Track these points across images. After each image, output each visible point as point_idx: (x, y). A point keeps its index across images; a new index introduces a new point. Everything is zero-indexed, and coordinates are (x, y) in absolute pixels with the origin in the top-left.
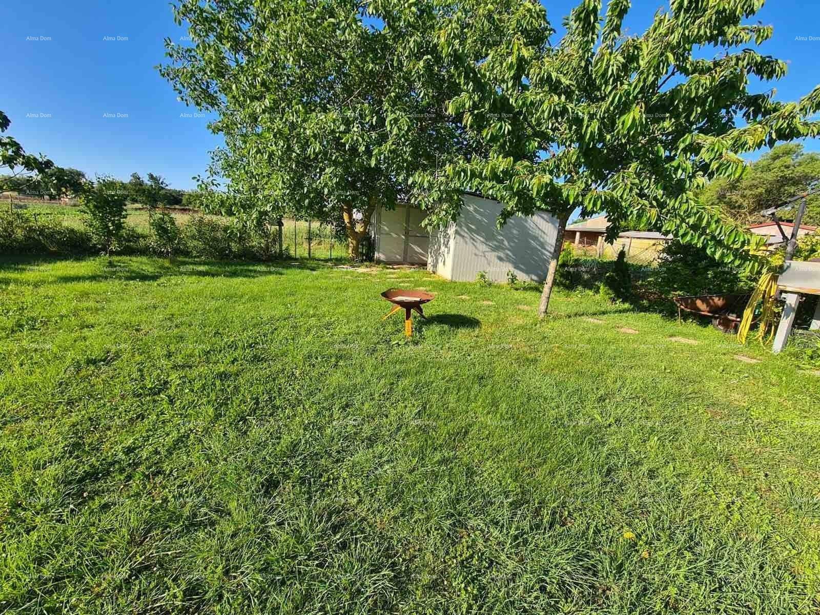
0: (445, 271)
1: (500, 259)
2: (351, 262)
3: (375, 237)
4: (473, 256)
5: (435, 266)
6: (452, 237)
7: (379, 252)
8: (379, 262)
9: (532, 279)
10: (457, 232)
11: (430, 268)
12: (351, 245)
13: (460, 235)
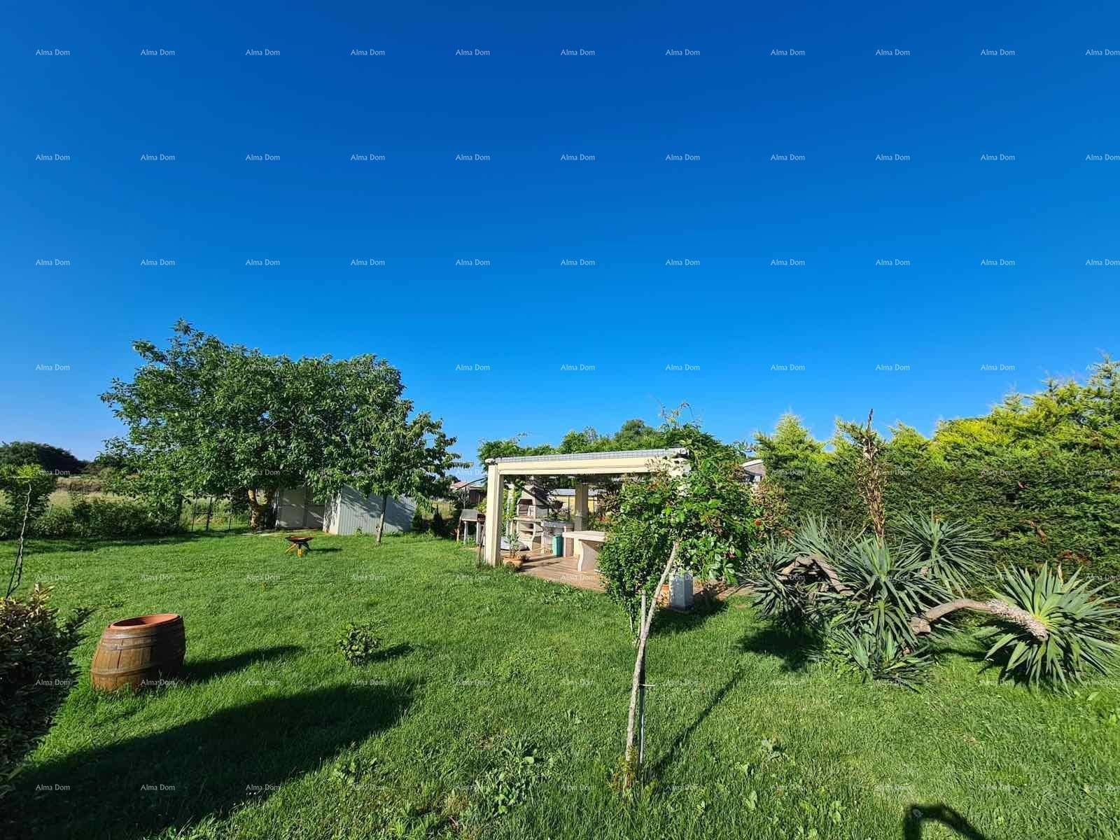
0: (334, 530)
1: (372, 516)
2: (253, 529)
3: (276, 508)
4: (354, 517)
5: (328, 527)
6: (339, 505)
7: (280, 520)
8: (279, 528)
9: (399, 530)
10: (341, 502)
11: (325, 528)
12: (254, 516)
13: (344, 503)
